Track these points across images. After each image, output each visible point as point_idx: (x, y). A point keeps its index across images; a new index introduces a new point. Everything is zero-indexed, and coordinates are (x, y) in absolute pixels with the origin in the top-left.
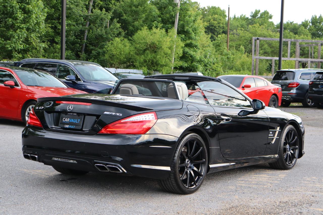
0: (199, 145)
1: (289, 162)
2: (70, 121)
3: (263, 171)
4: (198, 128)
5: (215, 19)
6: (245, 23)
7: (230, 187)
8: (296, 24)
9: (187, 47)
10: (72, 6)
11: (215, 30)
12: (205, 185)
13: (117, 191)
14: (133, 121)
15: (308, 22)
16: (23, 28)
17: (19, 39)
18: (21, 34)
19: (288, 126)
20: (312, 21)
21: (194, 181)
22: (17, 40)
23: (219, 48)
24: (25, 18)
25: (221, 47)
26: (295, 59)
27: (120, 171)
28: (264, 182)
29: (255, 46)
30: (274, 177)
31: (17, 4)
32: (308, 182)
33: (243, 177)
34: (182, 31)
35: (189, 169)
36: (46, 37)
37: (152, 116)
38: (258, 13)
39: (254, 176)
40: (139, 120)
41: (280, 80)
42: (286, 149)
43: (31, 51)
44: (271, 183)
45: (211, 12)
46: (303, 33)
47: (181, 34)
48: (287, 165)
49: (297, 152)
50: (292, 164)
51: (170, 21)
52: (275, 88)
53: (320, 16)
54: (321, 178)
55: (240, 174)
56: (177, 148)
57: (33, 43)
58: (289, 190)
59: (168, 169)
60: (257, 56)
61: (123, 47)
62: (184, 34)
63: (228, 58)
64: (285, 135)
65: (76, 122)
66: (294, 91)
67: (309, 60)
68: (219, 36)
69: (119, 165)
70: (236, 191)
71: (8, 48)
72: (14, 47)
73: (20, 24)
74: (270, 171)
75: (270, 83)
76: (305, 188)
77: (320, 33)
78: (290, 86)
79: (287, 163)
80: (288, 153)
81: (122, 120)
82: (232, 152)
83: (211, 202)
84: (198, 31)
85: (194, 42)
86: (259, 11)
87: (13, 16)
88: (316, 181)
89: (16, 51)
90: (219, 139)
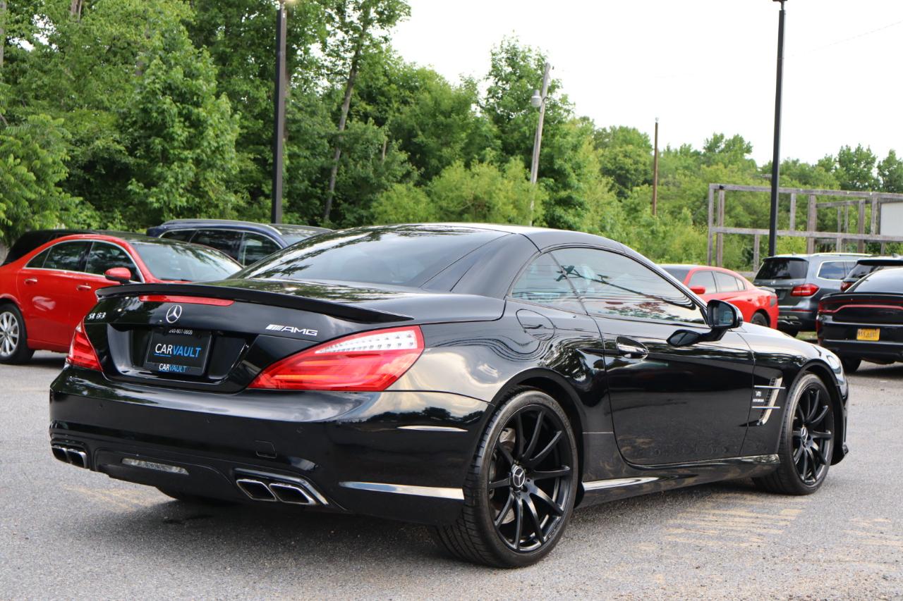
0: (551, 425)
1: (807, 474)
2: (175, 353)
3: (736, 498)
4: (547, 377)
5: (628, 155)
6: (692, 162)
7: (643, 547)
8: (804, 164)
9: (560, 205)
10: (298, 116)
11: (626, 178)
12: (572, 539)
13: (314, 555)
14: (351, 350)
15: (833, 160)
16: (185, 160)
17: (177, 184)
18: (181, 173)
19: (804, 375)
20: (840, 159)
21: (536, 529)
22: (171, 185)
23: (635, 214)
24: (192, 137)
25: (640, 213)
26: (807, 234)
27: (307, 501)
28: (741, 532)
29: (715, 210)
30: (769, 516)
31: (174, 105)
32: (864, 534)
33: (681, 514)
34: (549, 168)
35: (522, 494)
36: (243, 181)
37: (409, 339)
38: (721, 141)
39: (713, 512)
40: (367, 349)
41: (773, 279)
42: (800, 438)
43: (206, 212)
44: (759, 535)
45: (618, 139)
46: (821, 180)
47: (546, 177)
48: (803, 482)
49: (829, 446)
50: (816, 481)
51: (521, 149)
52: (763, 297)
53: (859, 148)
54: (898, 520)
55: (672, 505)
56: (484, 433)
57: (211, 193)
58: (810, 556)
59: (457, 494)
60: (719, 228)
61: (411, 204)
62: (553, 177)
63: (652, 232)
64: (798, 400)
65: (191, 355)
66: (805, 305)
67: (839, 236)
68: (636, 189)
69: (307, 484)
70: (660, 558)
71: (152, 203)
72: (165, 202)
73: (179, 151)
74: (754, 497)
75: (750, 285)
76: (860, 552)
77: (858, 184)
78: (797, 292)
79: (803, 478)
80: (805, 449)
81: (317, 349)
82: (653, 445)
83: (581, 594)
84: (585, 170)
85: (575, 195)
86: (722, 136)
87: (165, 132)
88: (886, 529)
89: (171, 210)
90: (610, 411)
